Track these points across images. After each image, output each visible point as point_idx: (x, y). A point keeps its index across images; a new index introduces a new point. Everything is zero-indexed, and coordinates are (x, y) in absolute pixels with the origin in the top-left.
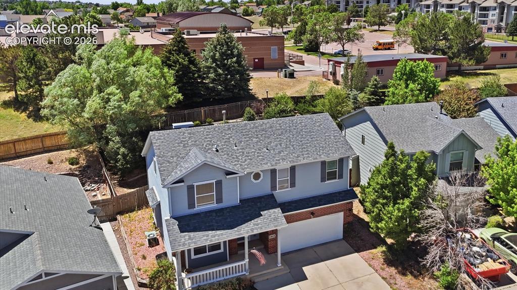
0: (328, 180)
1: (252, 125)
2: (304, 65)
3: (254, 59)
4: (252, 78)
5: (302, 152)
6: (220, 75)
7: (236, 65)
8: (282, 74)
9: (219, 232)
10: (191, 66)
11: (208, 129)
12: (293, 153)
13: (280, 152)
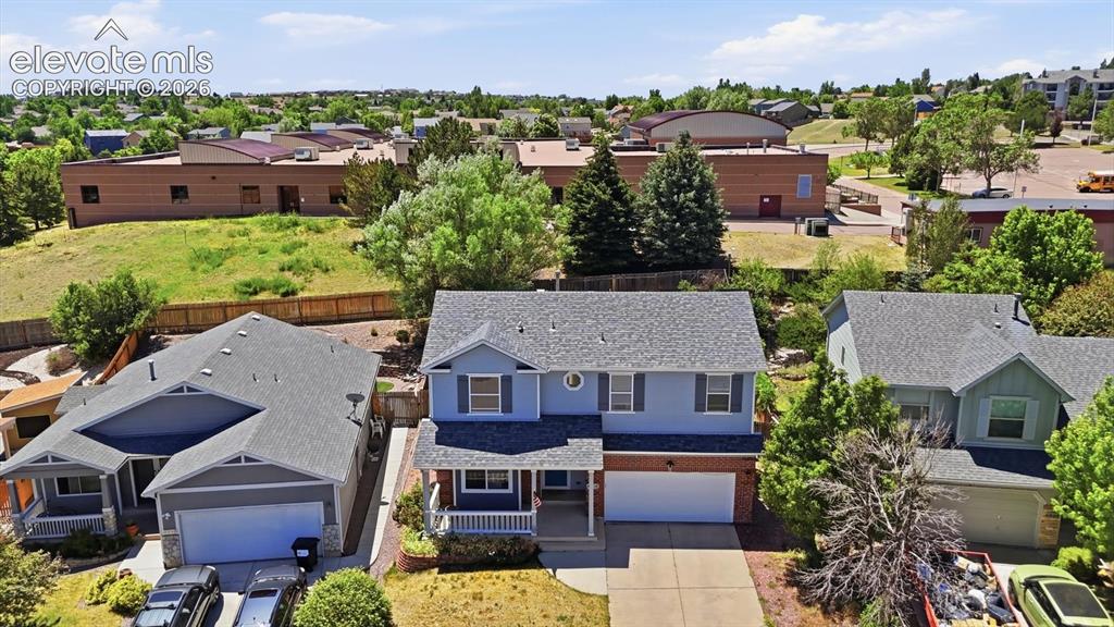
0: (709, 409)
1: (597, 298)
2: (879, 214)
3: (762, 197)
4: (726, 230)
5: (663, 351)
6: (664, 221)
7: (693, 205)
8: (803, 228)
9: (490, 455)
10: (614, 203)
11: (523, 296)
12: (646, 351)
13: (623, 347)
